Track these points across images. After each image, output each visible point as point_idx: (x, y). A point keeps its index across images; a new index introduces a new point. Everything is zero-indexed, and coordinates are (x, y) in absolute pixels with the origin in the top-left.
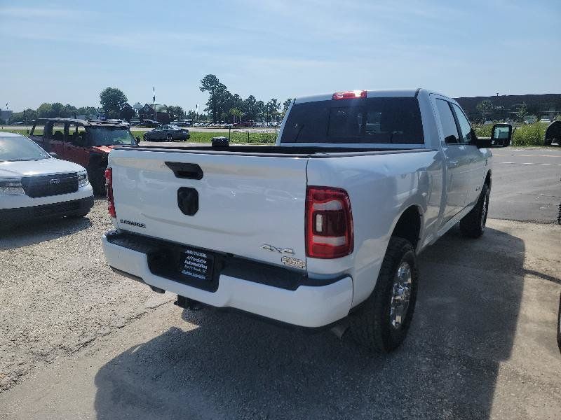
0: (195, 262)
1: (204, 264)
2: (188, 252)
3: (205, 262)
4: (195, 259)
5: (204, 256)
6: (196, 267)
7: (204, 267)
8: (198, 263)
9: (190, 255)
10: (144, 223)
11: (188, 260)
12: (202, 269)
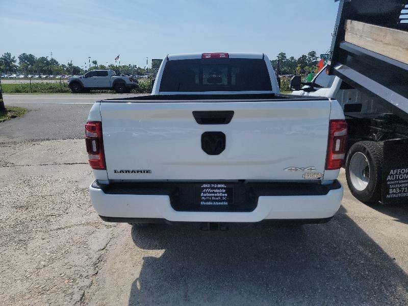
0: (214, 193)
1: (223, 193)
2: (205, 186)
3: (224, 191)
4: (212, 191)
5: (223, 186)
6: (214, 197)
7: (223, 195)
8: (216, 193)
9: (206, 188)
10: (148, 169)
11: (204, 193)
12: (222, 197)
